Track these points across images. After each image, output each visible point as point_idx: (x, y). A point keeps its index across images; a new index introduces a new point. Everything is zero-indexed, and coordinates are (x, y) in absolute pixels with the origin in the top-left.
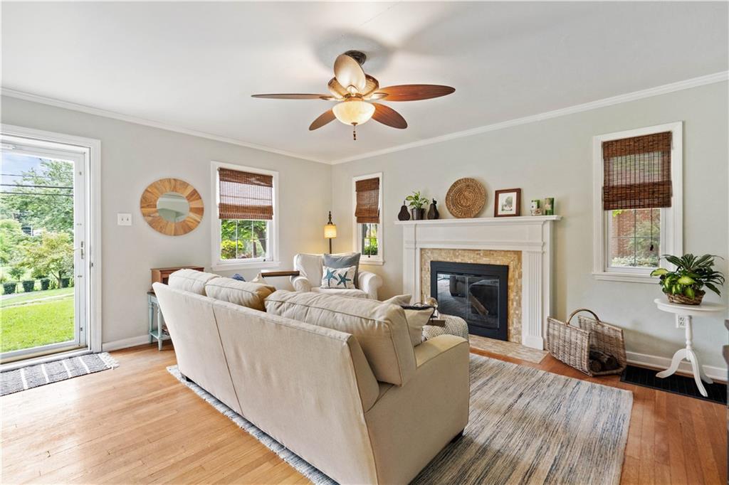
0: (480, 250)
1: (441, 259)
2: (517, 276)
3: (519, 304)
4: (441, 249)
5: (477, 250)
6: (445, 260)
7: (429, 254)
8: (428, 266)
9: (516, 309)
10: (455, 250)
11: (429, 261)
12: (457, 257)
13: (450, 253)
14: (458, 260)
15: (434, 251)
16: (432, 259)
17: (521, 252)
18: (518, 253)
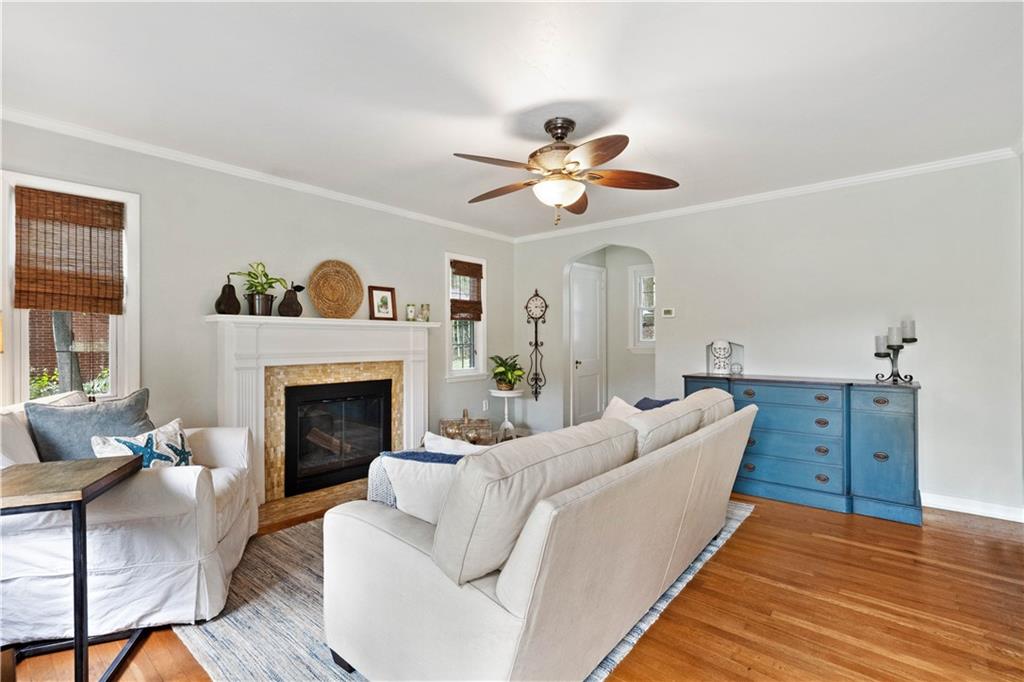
0: (359, 363)
1: (302, 382)
2: (398, 391)
3: (401, 424)
4: (301, 366)
5: (356, 363)
6: (310, 383)
7: (281, 376)
8: (280, 397)
9: (398, 429)
10: (325, 365)
11: (282, 388)
12: (329, 376)
13: (317, 371)
14: (330, 380)
15: (289, 369)
16: (286, 384)
17: (402, 362)
18: (399, 363)
